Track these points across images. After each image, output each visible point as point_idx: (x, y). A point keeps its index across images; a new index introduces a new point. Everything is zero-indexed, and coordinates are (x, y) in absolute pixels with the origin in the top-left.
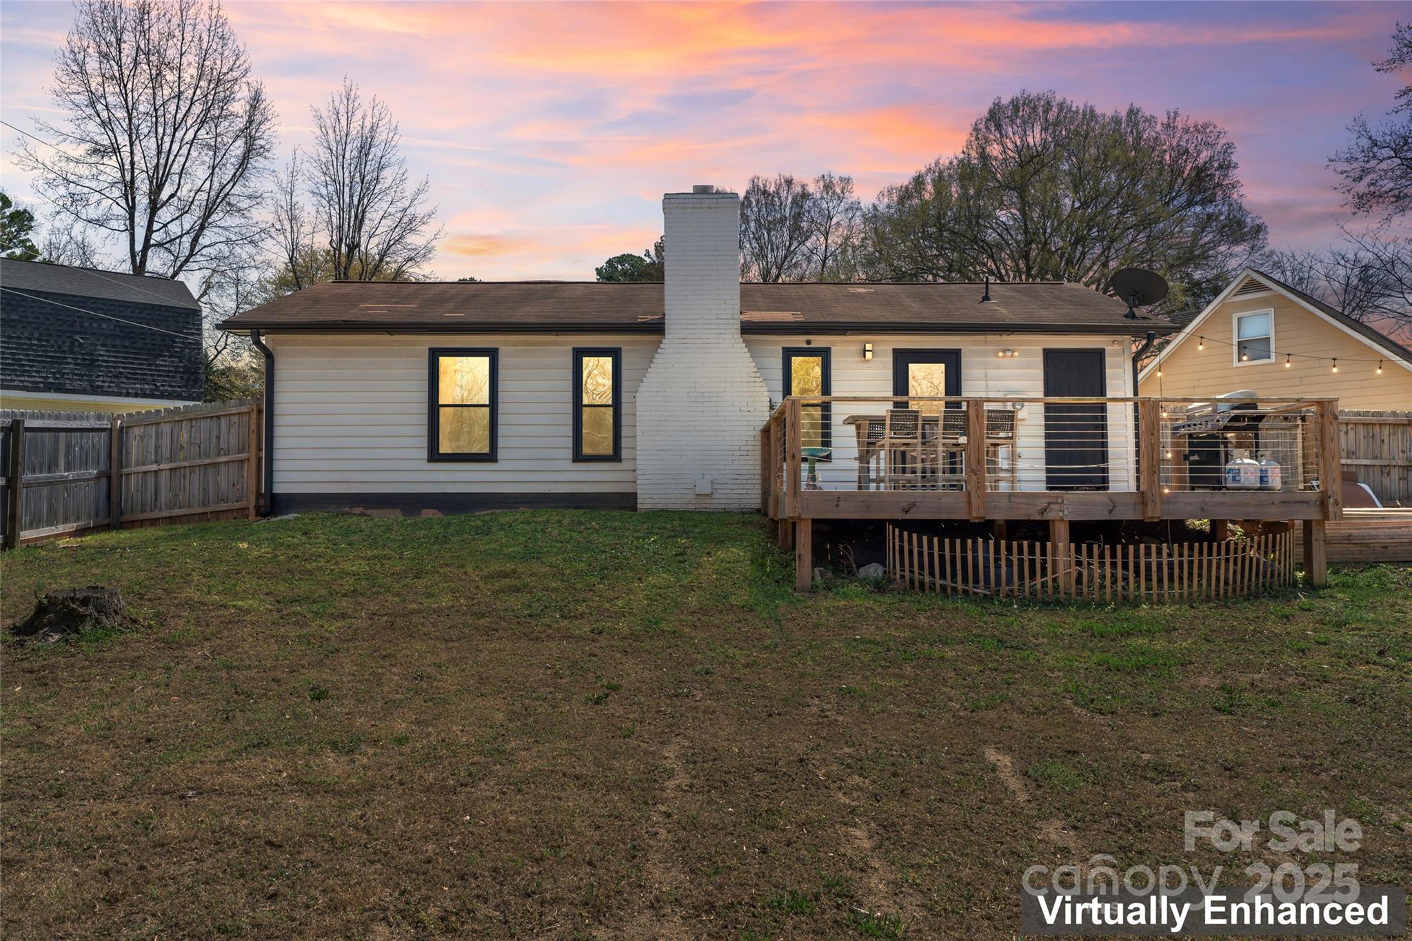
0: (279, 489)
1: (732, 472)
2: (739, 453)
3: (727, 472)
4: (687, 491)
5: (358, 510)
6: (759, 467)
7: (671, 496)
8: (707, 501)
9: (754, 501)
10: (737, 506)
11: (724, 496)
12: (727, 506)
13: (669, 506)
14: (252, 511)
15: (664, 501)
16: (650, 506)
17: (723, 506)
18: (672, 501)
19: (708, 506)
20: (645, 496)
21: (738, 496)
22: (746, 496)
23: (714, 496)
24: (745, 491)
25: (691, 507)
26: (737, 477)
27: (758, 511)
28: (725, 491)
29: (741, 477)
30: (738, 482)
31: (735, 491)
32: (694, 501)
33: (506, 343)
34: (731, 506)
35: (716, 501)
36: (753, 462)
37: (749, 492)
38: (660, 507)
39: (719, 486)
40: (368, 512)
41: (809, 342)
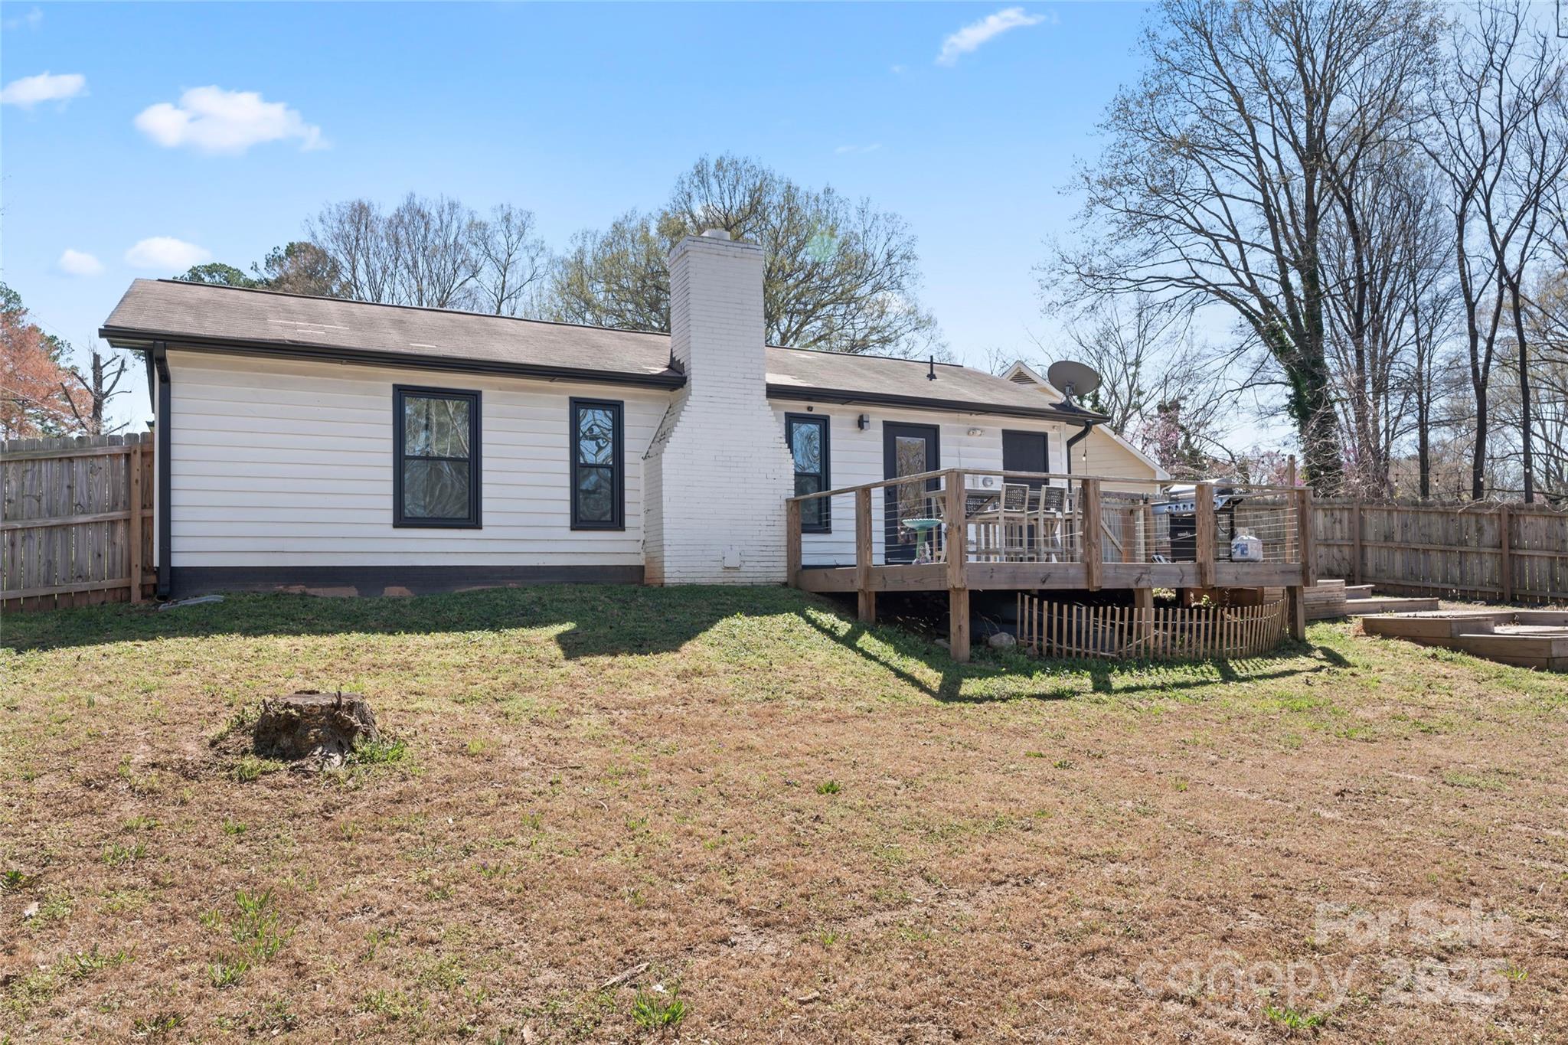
0: (178, 561)
1: (760, 543)
2: (766, 523)
3: (755, 543)
4: (714, 564)
5: (296, 589)
6: (785, 538)
7: (701, 569)
8: (735, 574)
9: (780, 575)
10: (764, 580)
11: (752, 569)
12: (754, 580)
13: (697, 580)
14: (136, 593)
15: (692, 575)
16: (677, 581)
17: (750, 580)
18: (700, 575)
19: (736, 580)
20: (673, 569)
21: (765, 569)
22: (772, 569)
23: (742, 569)
24: (771, 564)
25: (719, 581)
26: (764, 549)
27: (785, 584)
28: (753, 564)
29: (768, 549)
30: (765, 553)
31: (762, 564)
32: (722, 575)
33: (491, 386)
34: (759, 580)
35: (744, 575)
36: (778, 533)
37: (776, 564)
38: (688, 581)
39: (748, 559)
40: (312, 591)
41: (810, 409)
